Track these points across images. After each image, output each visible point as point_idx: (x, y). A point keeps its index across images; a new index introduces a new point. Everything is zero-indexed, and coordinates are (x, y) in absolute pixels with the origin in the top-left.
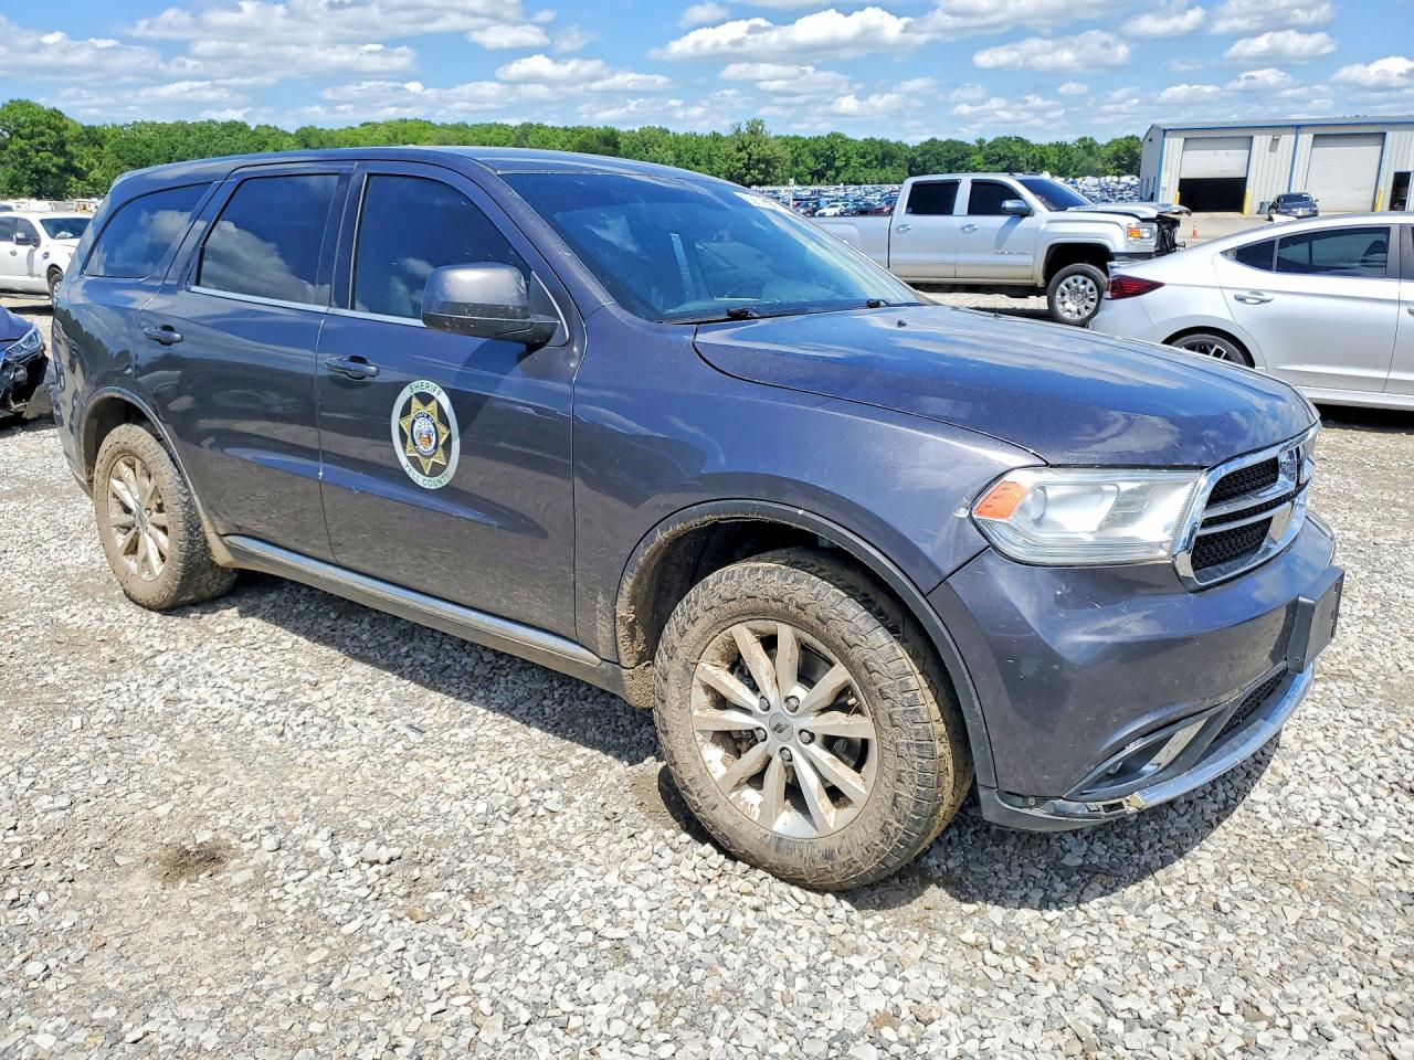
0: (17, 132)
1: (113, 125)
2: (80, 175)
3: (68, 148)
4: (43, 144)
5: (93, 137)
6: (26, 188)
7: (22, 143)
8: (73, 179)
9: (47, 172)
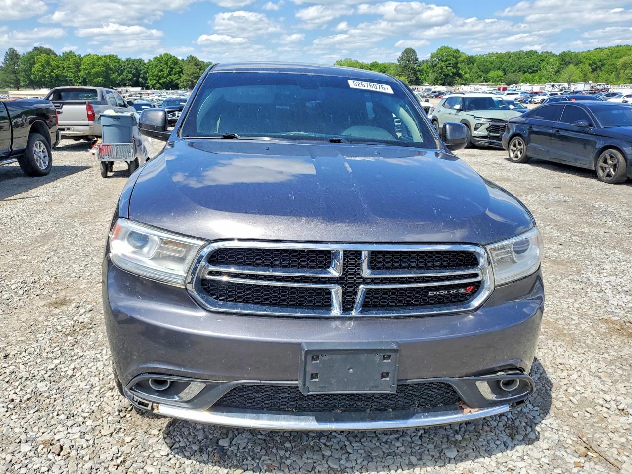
0: (441, 59)
1: (480, 55)
2: (460, 76)
3: (459, 65)
4: (450, 64)
5: (470, 61)
6: (440, 82)
7: (443, 64)
8: (458, 78)
9: (449, 75)
